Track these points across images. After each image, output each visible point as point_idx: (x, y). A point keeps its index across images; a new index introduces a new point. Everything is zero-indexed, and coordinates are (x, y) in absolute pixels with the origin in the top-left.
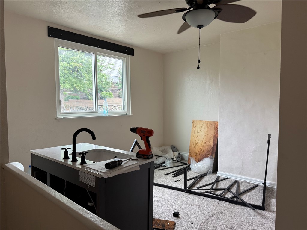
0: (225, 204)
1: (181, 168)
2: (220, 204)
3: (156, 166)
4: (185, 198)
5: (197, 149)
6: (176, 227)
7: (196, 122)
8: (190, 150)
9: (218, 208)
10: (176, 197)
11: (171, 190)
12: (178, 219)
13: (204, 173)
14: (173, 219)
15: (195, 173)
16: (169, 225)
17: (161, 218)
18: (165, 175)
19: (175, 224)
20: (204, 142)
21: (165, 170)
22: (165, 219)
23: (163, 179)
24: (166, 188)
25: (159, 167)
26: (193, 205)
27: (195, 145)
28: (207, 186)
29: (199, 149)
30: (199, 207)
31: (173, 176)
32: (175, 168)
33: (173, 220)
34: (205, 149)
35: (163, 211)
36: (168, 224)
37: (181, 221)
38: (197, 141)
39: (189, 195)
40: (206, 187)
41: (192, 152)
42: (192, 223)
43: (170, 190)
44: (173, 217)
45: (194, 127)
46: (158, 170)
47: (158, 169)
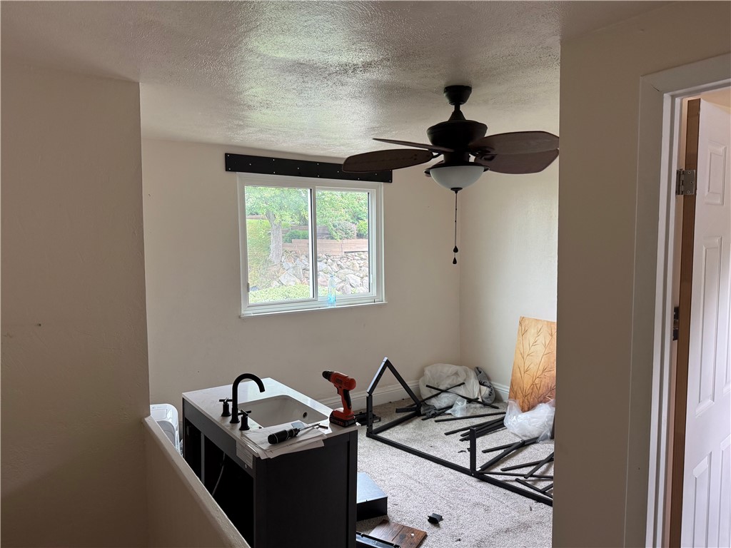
0: (544, 511)
1: (487, 421)
2: (533, 509)
3: (433, 412)
4: (467, 488)
5: (527, 383)
6: (426, 542)
7: (527, 322)
8: (511, 382)
9: (526, 518)
10: (450, 485)
11: (446, 468)
12: (435, 529)
13: (532, 437)
14: (426, 527)
15: (513, 436)
16: (412, 537)
17: (404, 523)
18: (447, 434)
19: (425, 536)
20: (541, 368)
21: (451, 422)
22: (411, 526)
23: (438, 444)
24: (438, 463)
25: (439, 415)
26: (477, 504)
27: (523, 373)
28: (524, 468)
29: (530, 382)
30: (487, 510)
31: (462, 438)
32: (473, 420)
33: (425, 530)
34: (543, 383)
35: (415, 510)
36: (413, 535)
37: (440, 532)
38: (527, 364)
39: (478, 483)
40: (522, 469)
41: (515, 388)
42: (460, 540)
43: (443, 468)
44: (428, 523)
45: (523, 333)
46: (436, 421)
47: (437, 419)
